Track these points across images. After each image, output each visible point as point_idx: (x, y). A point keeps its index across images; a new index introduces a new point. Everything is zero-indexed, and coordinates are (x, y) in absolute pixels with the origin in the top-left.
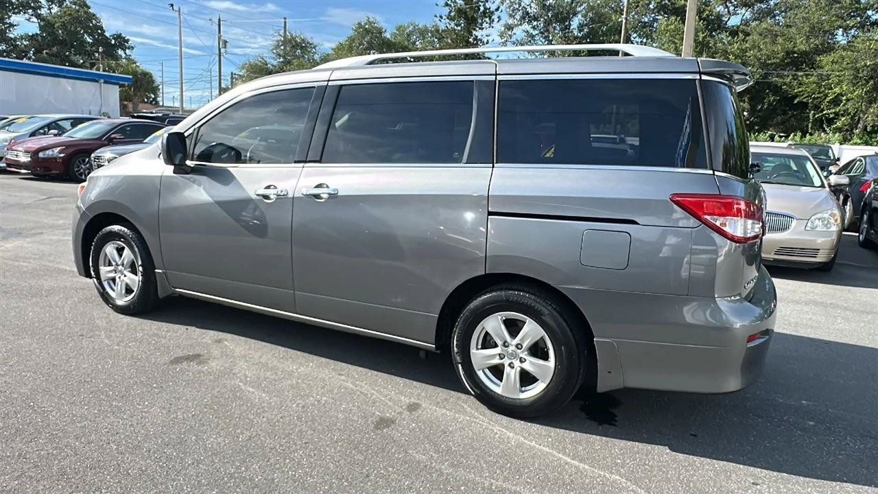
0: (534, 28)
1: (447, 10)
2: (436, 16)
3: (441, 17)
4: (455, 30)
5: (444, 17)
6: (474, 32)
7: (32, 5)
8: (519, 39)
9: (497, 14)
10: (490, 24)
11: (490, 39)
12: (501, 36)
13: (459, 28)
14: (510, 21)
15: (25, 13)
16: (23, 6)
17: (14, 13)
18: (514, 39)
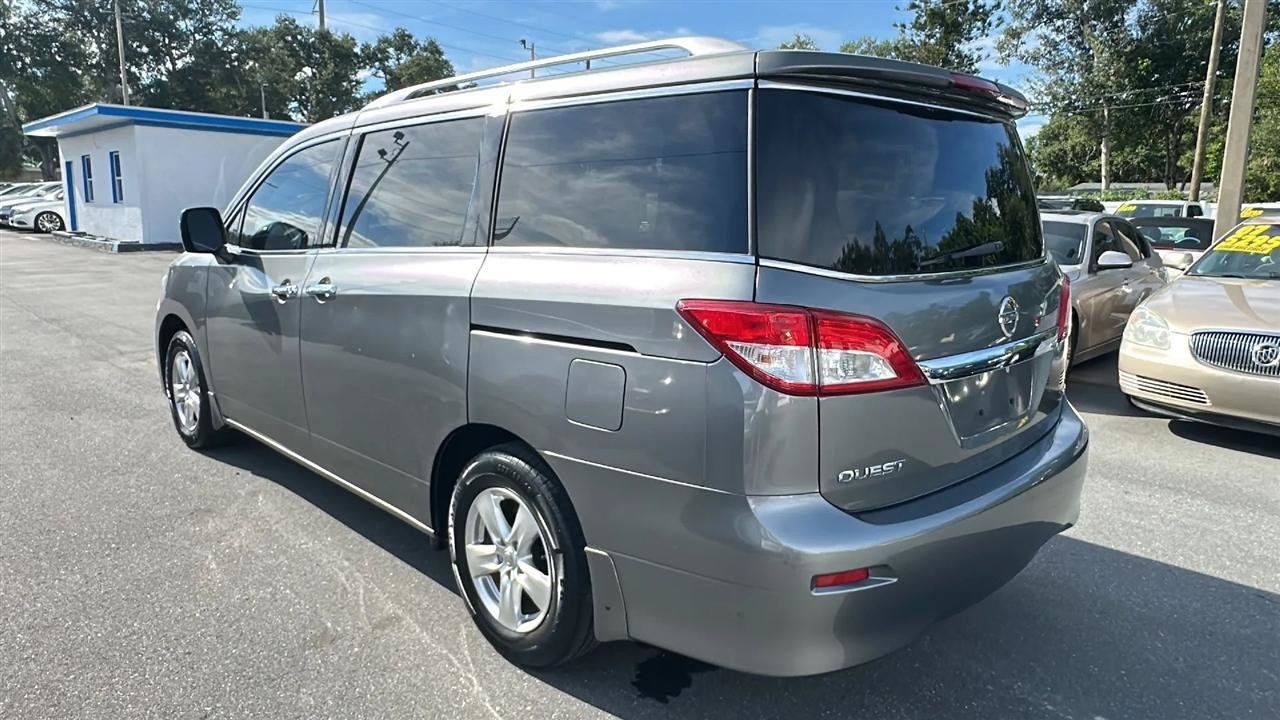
0: (1058, 30)
1: (913, 14)
2: (895, 25)
3: (904, 26)
4: (926, 44)
5: (908, 26)
6: (957, 46)
7: (379, 56)
8: (1031, 51)
9: (997, 14)
10: (983, 31)
11: (983, 53)
12: (1001, 48)
13: (932, 41)
14: (1015, 24)
15: (371, 67)
16: (369, 59)
17: (359, 68)
18: (1022, 49)
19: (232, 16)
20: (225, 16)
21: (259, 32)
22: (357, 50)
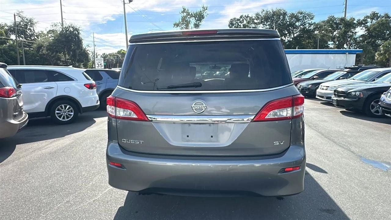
19: (312, 19)
20: (310, 19)
21: (322, 22)
22: (355, 22)
